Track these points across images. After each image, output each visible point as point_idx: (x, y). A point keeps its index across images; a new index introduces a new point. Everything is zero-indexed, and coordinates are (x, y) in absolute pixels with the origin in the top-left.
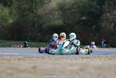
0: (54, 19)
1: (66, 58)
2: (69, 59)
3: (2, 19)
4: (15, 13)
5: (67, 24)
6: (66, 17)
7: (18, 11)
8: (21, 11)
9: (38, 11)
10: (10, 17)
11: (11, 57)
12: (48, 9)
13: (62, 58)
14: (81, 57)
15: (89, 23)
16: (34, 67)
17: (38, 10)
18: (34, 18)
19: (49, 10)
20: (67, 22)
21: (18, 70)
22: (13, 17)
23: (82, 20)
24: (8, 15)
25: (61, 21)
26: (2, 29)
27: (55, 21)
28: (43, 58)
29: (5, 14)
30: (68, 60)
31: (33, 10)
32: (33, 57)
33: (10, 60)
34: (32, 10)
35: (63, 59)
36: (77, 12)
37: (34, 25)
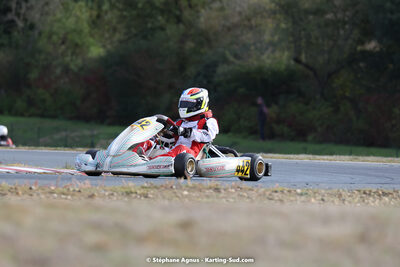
0: (259, 45)
1: (301, 195)
2: (315, 197)
3: (63, 43)
4: (114, 21)
5: (307, 66)
6: (304, 40)
7: (125, 13)
8: (134, 13)
9: (198, 17)
10: (92, 36)
11: (96, 185)
12: (238, 9)
13: (289, 191)
14: (359, 191)
15: (391, 66)
16: (186, 225)
17: (198, 12)
18: (182, 41)
19: (240, 13)
20: (306, 57)
21: (124, 233)
22: (107, 35)
23: (364, 52)
24: (86, 28)
25: (286, 54)
26: (62, 81)
27: (262, 54)
28: (217, 190)
29: (77, 22)
30: (309, 201)
31: (181, 11)
32: (181, 187)
33: (92, 196)
34: (178, 13)
35: (292, 198)
36: (345, 23)
37: (182, 68)
